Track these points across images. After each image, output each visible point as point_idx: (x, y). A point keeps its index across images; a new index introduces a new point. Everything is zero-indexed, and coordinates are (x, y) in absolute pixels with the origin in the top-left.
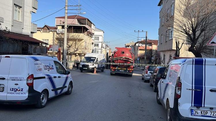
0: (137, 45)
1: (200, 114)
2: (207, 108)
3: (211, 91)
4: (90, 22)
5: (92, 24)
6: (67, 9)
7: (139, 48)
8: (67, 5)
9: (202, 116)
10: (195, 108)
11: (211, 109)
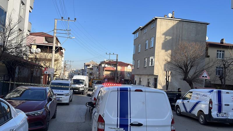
0: (103, 65)
1: (221, 116)
2: (223, 113)
3: (225, 105)
4: (58, 40)
5: (59, 43)
6: (55, 32)
7: (105, 69)
8: (56, 28)
9: (222, 117)
10: (218, 114)
11: (225, 113)
